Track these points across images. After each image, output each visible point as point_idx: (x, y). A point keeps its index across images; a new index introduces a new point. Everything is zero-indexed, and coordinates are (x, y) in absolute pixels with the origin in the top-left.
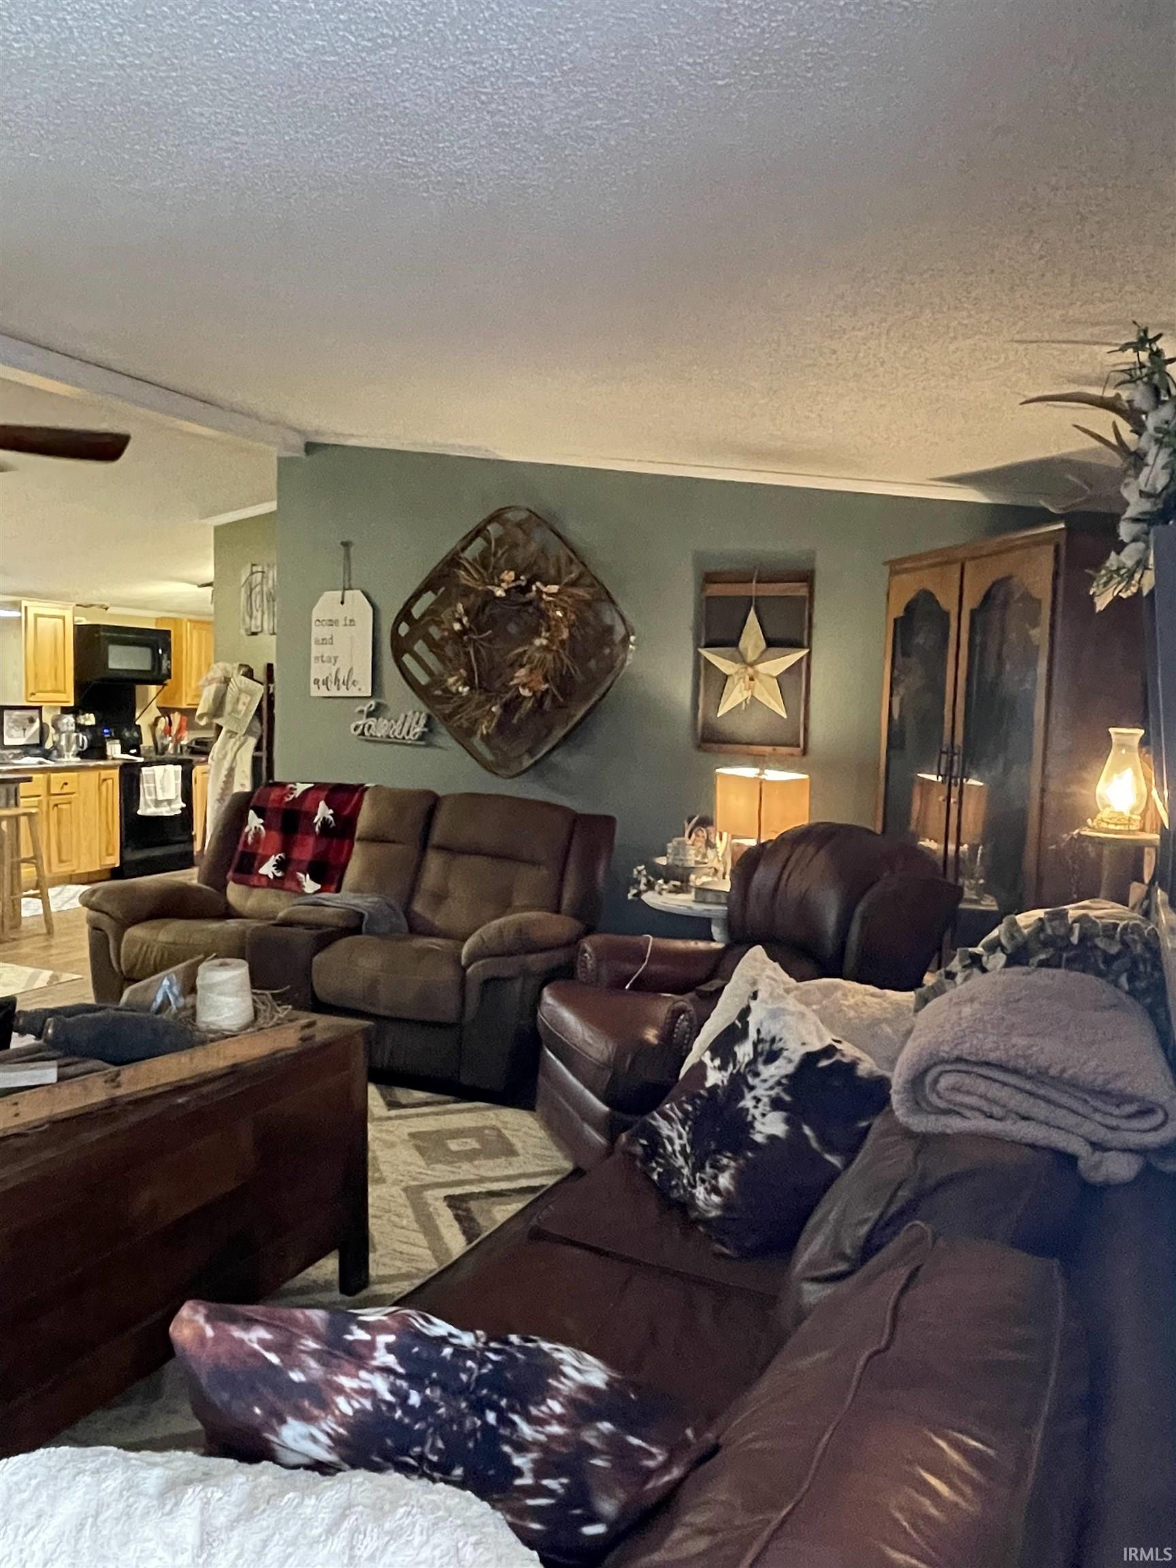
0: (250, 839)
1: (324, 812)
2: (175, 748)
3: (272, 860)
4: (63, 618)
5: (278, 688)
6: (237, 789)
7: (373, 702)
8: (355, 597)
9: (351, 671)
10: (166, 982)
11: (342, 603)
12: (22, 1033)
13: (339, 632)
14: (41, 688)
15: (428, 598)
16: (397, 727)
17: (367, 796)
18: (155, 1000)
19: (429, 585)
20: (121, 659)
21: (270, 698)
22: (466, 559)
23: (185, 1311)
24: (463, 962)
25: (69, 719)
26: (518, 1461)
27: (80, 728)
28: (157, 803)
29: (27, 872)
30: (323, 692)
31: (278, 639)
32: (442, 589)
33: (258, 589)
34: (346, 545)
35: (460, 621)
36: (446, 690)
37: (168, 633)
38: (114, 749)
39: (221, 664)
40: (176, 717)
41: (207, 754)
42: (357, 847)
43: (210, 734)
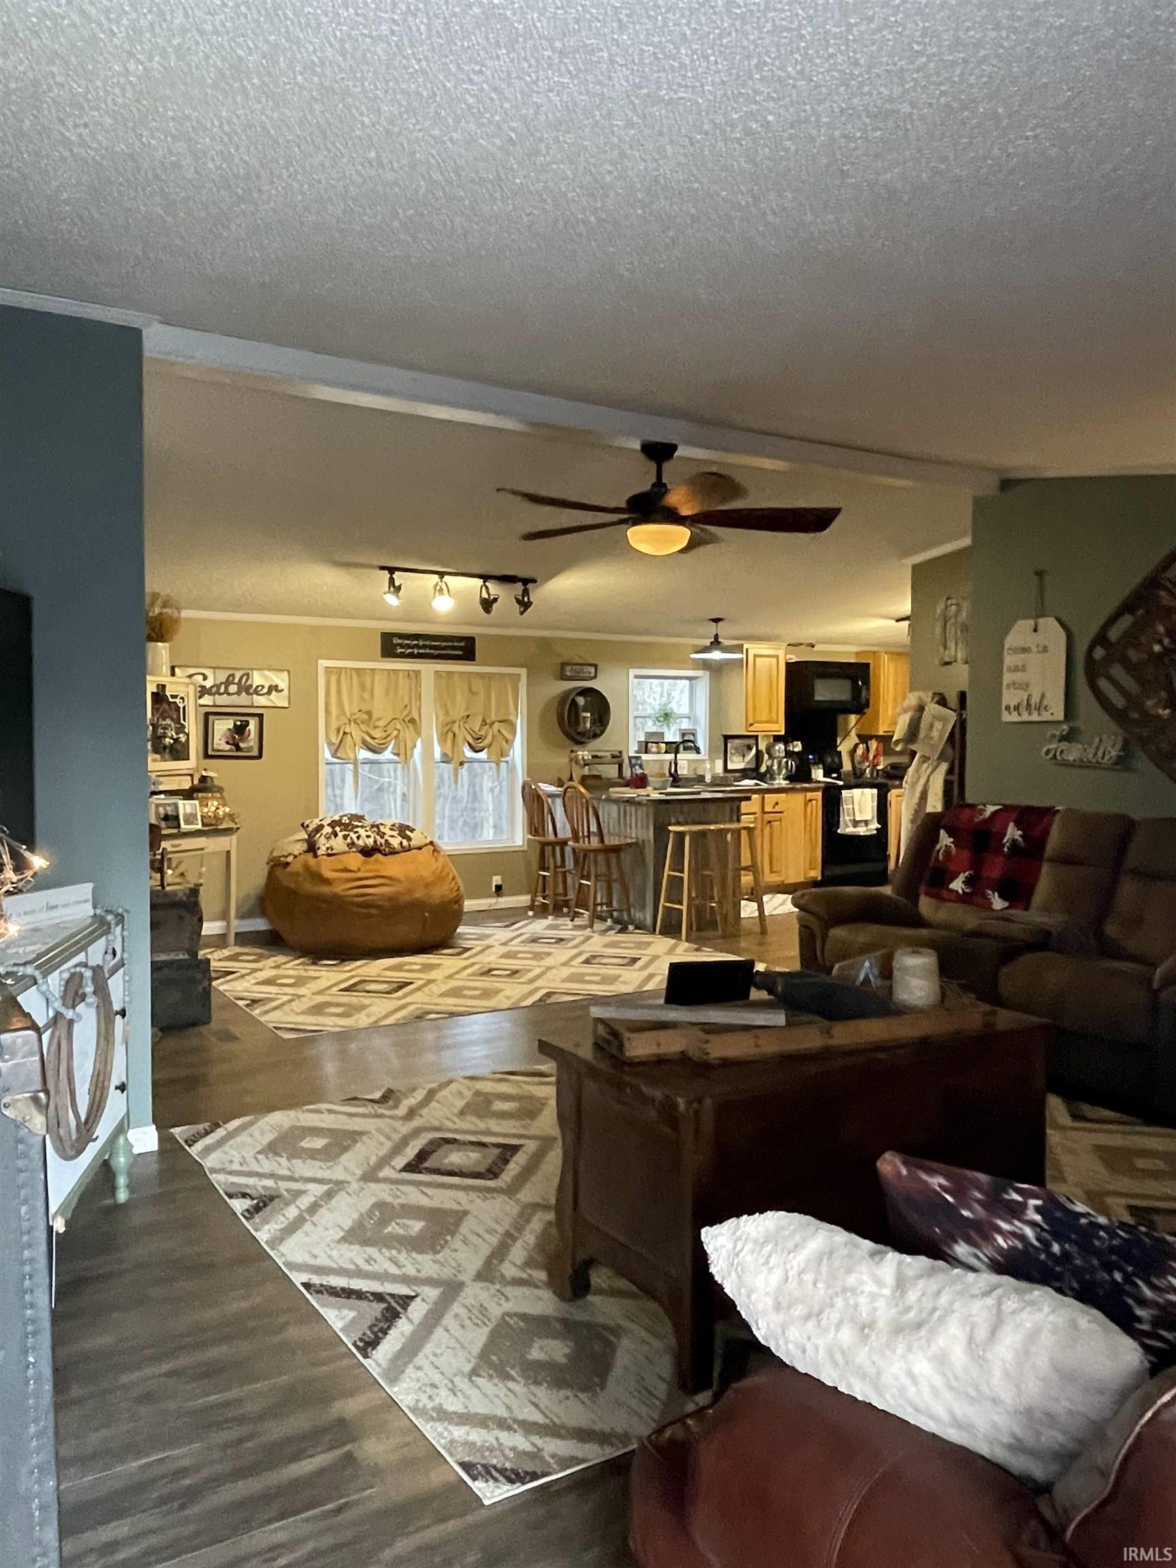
0: (941, 857)
1: (1013, 833)
2: (872, 773)
3: (962, 877)
4: (777, 657)
5: (969, 714)
6: (929, 809)
7: (1065, 727)
8: (1050, 625)
9: (1043, 696)
10: (867, 964)
11: (1035, 630)
12: (759, 988)
13: (1033, 659)
14: (758, 718)
15: (1126, 621)
16: (1091, 752)
17: (1057, 818)
18: (858, 976)
19: (1127, 607)
20: (825, 692)
21: (961, 725)
22: (1169, 580)
23: (888, 1156)
24: (1155, 986)
25: (780, 747)
26: (1139, 1312)
27: (789, 754)
28: (856, 823)
29: (747, 879)
30: (1014, 717)
31: (971, 668)
32: (1141, 611)
33: (953, 620)
34: (1040, 574)
35: (1160, 642)
36: (1145, 713)
37: (868, 665)
38: (818, 774)
39: (916, 694)
40: (873, 745)
41: (902, 778)
42: (1046, 869)
43: (904, 759)
